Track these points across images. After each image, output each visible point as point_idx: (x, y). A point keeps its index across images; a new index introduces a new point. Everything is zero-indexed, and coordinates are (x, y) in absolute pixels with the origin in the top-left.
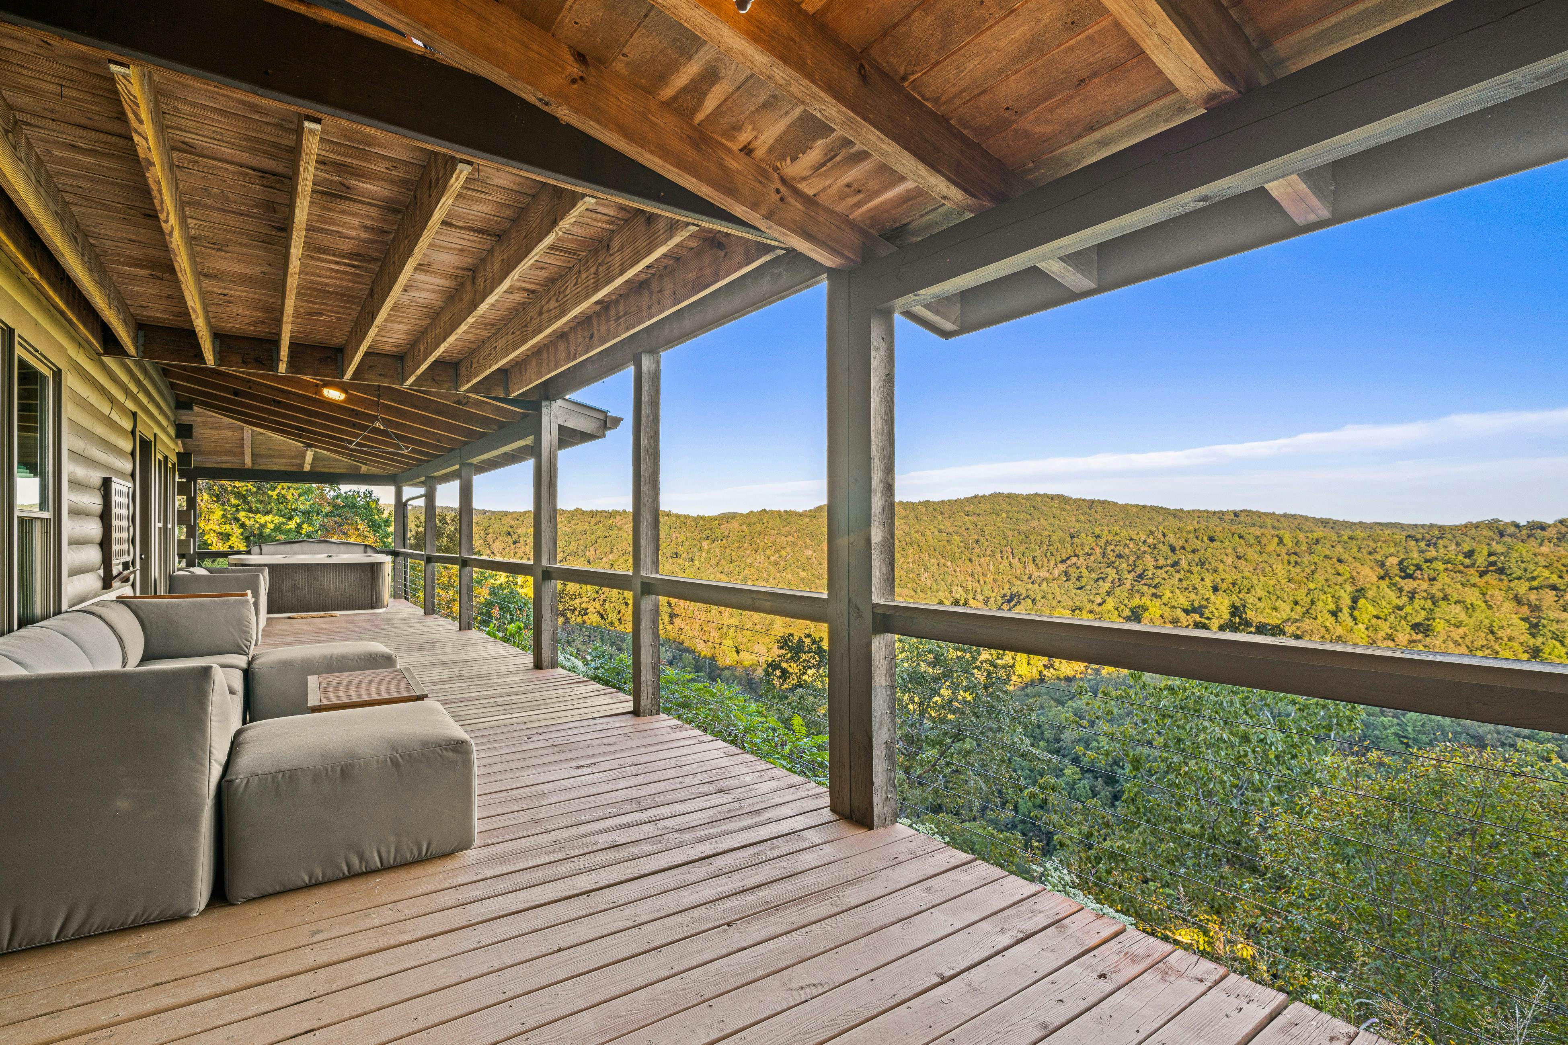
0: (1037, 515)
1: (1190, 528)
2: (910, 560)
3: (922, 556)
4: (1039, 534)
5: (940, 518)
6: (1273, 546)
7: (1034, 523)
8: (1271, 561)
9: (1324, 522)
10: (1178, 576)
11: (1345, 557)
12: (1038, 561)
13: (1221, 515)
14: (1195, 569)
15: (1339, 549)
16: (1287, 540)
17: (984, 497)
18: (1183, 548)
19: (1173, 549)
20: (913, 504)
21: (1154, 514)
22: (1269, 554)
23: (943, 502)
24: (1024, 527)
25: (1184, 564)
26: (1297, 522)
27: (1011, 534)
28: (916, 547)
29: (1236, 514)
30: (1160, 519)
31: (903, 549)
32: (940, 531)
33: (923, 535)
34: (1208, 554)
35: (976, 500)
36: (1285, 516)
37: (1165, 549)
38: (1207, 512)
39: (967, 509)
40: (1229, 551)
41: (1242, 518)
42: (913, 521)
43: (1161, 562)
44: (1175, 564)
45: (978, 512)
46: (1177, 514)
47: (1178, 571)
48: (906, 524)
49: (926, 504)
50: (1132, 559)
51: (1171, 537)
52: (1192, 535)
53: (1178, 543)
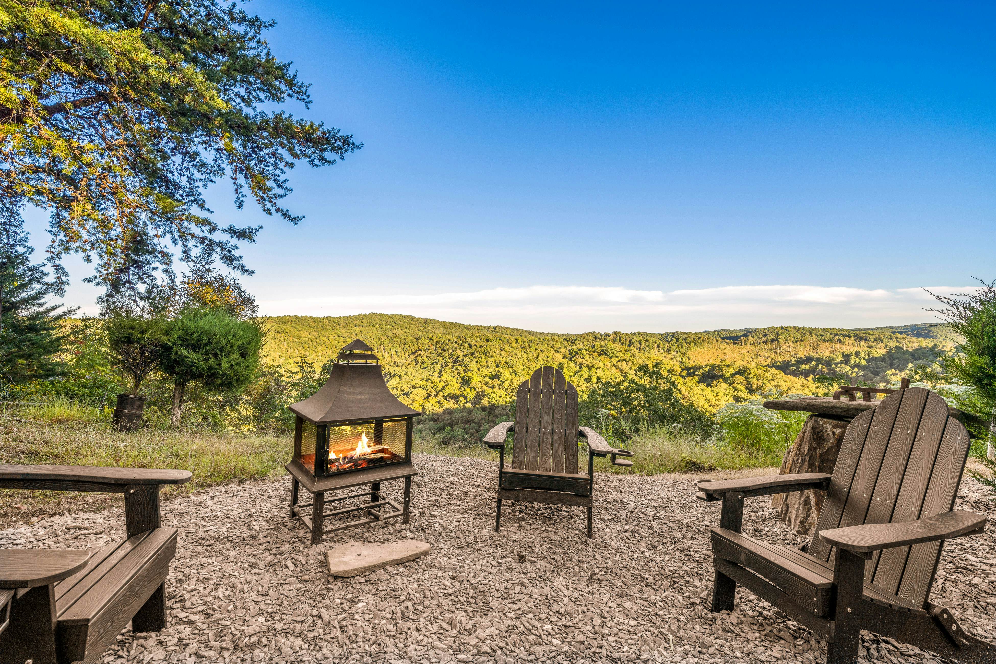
0: (396, 327)
1: (478, 335)
2: (320, 354)
3: (328, 351)
4: (399, 338)
5: (338, 327)
6: (514, 344)
7: (395, 331)
8: (515, 351)
9: (530, 333)
10: (475, 360)
11: (543, 349)
12: (399, 353)
13: (488, 328)
14: (483, 356)
15: (540, 345)
16: (520, 341)
17: (365, 315)
18: (476, 345)
19: (470, 346)
20: (320, 318)
21: (457, 327)
22: (514, 348)
23: (340, 318)
24: (390, 334)
25: (477, 354)
26: (520, 332)
27: (383, 338)
28: (323, 346)
29: (495, 328)
30: (460, 330)
31: (315, 347)
32: (339, 336)
33: (328, 338)
34: (488, 348)
35: (360, 317)
36: (514, 329)
37: (466, 346)
38: (481, 326)
39: (355, 322)
40: (497, 347)
41: (497, 330)
42: (320, 329)
43: (465, 353)
44: (473, 354)
45: (362, 324)
46: (468, 327)
47: (475, 357)
48: (316, 331)
49: (329, 319)
50: (450, 351)
51: (469, 340)
52: (478, 339)
53: (473, 343)
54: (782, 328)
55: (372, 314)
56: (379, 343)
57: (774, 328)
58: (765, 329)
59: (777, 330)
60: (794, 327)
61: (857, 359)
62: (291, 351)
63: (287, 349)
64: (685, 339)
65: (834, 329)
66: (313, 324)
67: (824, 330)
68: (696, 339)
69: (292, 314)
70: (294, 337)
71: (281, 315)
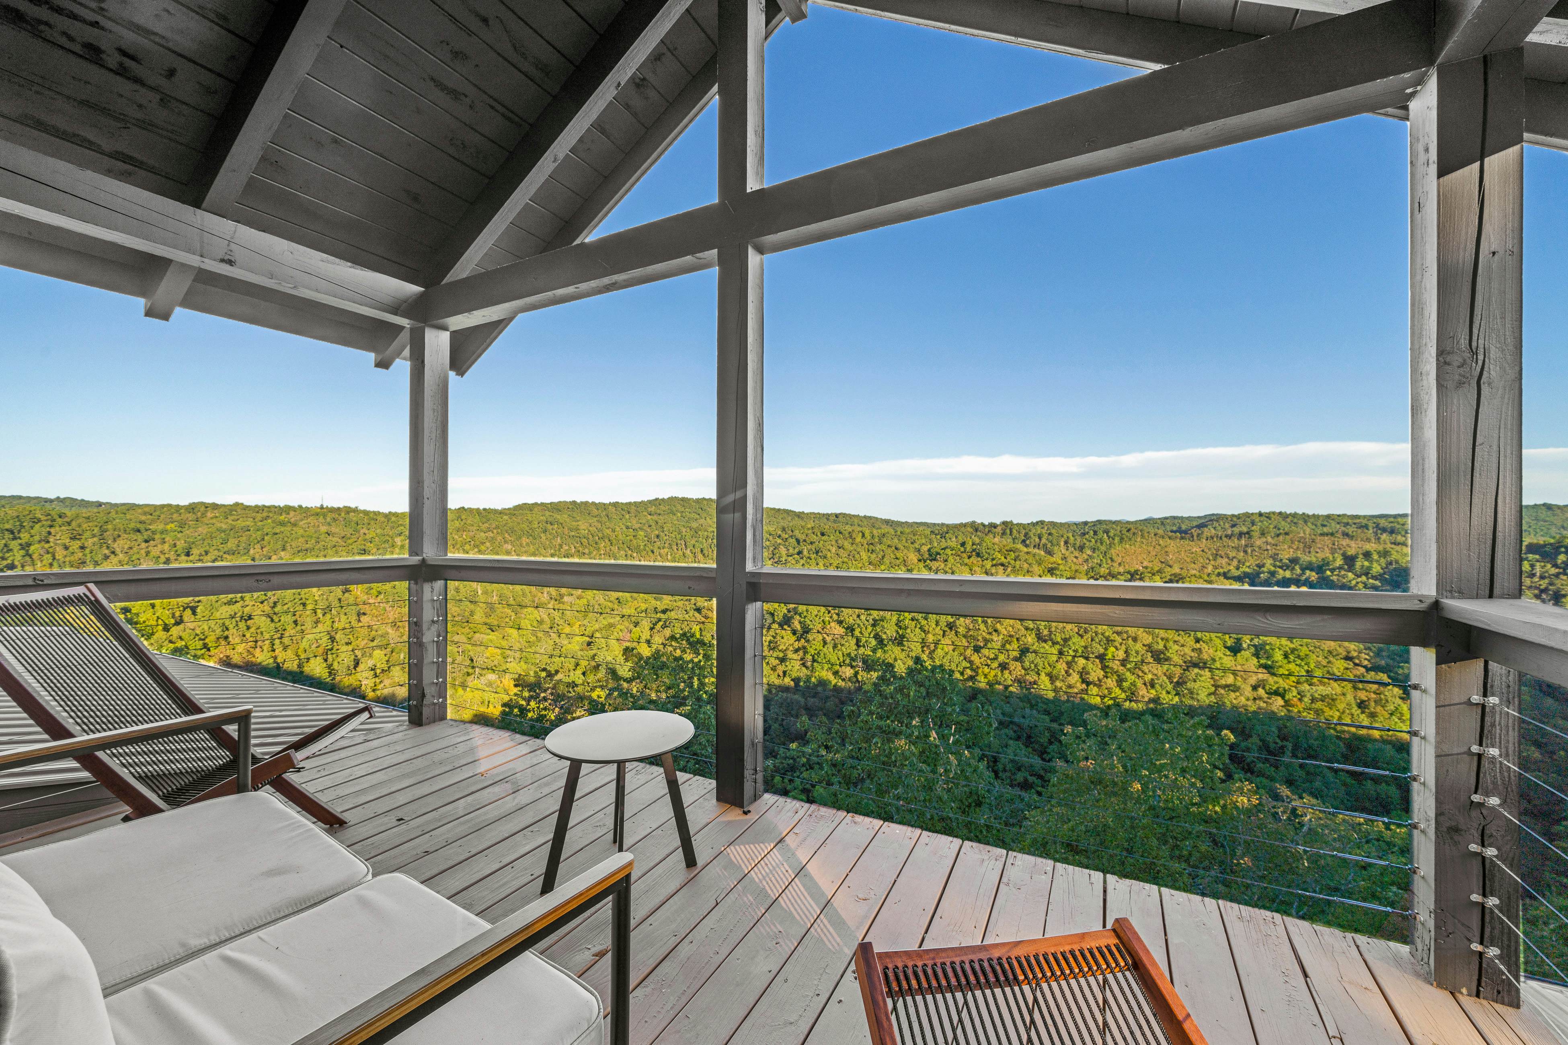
0: (704, 515)
1: (809, 526)
2: (602, 552)
3: (613, 548)
4: (706, 531)
5: (627, 516)
6: (859, 539)
7: (702, 521)
8: (859, 550)
9: (887, 522)
10: (802, 562)
11: (900, 546)
12: (705, 552)
13: (827, 516)
14: (813, 556)
15: (896, 540)
16: (867, 535)
17: (663, 500)
18: (805, 541)
19: (798, 541)
20: (604, 504)
21: (785, 515)
22: (857, 545)
23: (630, 503)
24: (694, 525)
25: (805, 553)
26: (872, 521)
27: (684, 530)
28: (607, 541)
29: (837, 516)
30: (790, 518)
31: (596, 543)
32: (627, 528)
33: (613, 531)
34: (821, 545)
35: (657, 502)
36: (865, 517)
37: (793, 541)
38: (819, 514)
39: (649, 510)
40: (834, 543)
41: (841, 519)
42: (605, 519)
43: (791, 551)
44: (799, 553)
45: (658, 511)
46: (800, 515)
47: (802, 558)
48: (598, 521)
49: (615, 505)
50: (771, 549)
51: (797, 533)
52: (810, 531)
53: (802, 537)
54: (1260, 514)
55: (672, 499)
56: (679, 537)
57: (1247, 515)
58: (1233, 516)
59: (1253, 518)
60: (1280, 513)
61: (1366, 564)
62: (565, 547)
63: (561, 546)
64: (1107, 532)
65: (1344, 515)
66: (595, 512)
67: (1328, 517)
68: (1124, 532)
69: (569, 499)
70: (571, 530)
71: (556, 500)
